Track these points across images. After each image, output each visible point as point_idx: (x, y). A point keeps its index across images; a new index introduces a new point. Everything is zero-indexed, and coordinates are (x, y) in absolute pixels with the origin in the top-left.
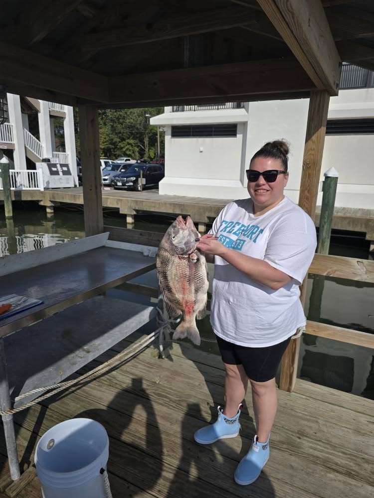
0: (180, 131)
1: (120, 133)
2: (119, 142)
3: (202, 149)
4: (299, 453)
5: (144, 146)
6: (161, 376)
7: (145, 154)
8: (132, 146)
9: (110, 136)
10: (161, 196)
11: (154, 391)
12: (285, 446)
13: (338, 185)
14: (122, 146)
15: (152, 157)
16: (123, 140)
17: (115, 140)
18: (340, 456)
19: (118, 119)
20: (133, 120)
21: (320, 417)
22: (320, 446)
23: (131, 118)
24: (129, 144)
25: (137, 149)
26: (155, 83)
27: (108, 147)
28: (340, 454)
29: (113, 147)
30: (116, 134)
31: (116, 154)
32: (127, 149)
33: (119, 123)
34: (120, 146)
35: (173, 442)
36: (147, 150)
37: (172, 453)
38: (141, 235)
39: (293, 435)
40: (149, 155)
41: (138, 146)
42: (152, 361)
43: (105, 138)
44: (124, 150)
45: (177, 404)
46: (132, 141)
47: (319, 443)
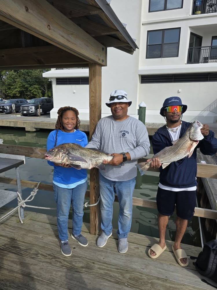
0: (61, 81)
1: (29, 81)
2: (29, 87)
3: (74, 91)
4: (91, 273)
5: (45, 89)
6: (19, 235)
7: (45, 94)
8: (37, 89)
9: (23, 83)
10: (52, 119)
11: (11, 245)
12: (84, 270)
13: (146, 111)
14: (31, 89)
15: (50, 96)
16: (31, 85)
17: (26, 86)
18: (114, 271)
19: (27, 73)
20: (37, 74)
21: (108, 249)
22: (104, 266)
23: (36, 73)
24: (35, 88)
25: (40, 91)
26: (3, 56)
27: (22, 90)
28: (115, 270)
29: (25, 90)
30: (27, 82)
31: (27, 94)
32: (34, 91)
33: (28, 76)
34: (30, 89)
35: (15, 277)
36: (47, 92)
37: (13, 285)
38: (7, 147)
39: (90, 262)
40: (48, 94)
41: (41, 89)
42: (16, 225)
43: (20, 85)
44: (32, 91)
45: (25, 252)
46: (36, 86)
47: (104, 264)
